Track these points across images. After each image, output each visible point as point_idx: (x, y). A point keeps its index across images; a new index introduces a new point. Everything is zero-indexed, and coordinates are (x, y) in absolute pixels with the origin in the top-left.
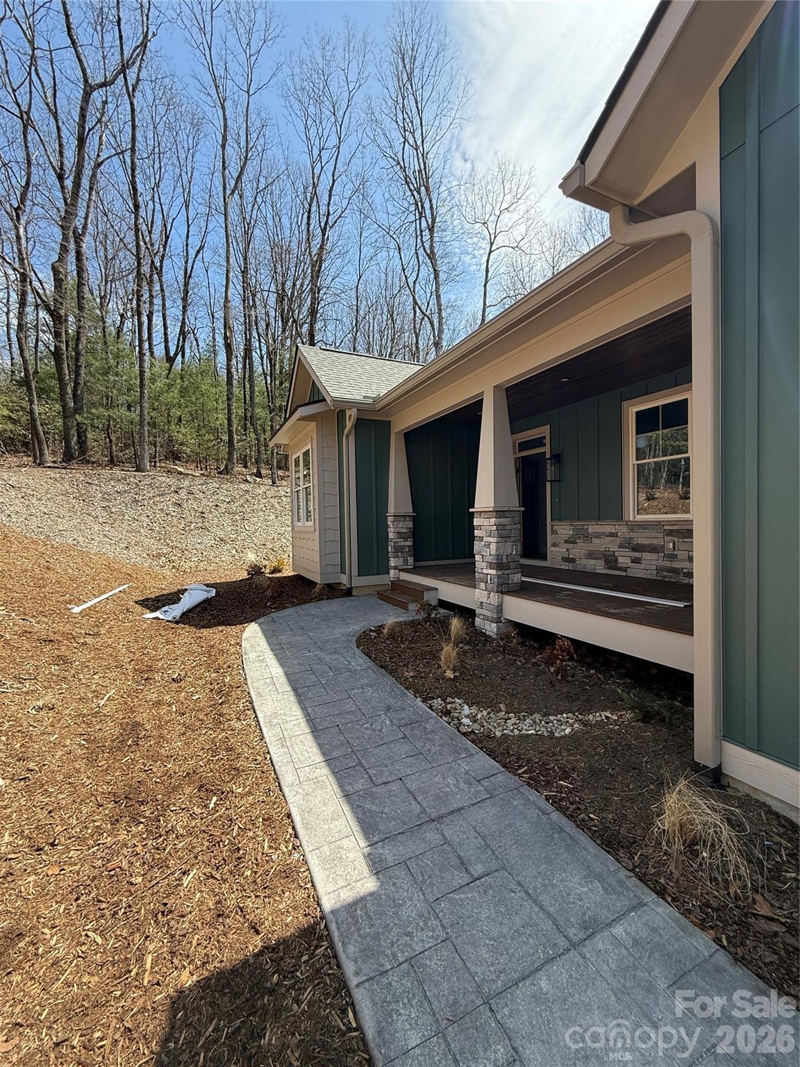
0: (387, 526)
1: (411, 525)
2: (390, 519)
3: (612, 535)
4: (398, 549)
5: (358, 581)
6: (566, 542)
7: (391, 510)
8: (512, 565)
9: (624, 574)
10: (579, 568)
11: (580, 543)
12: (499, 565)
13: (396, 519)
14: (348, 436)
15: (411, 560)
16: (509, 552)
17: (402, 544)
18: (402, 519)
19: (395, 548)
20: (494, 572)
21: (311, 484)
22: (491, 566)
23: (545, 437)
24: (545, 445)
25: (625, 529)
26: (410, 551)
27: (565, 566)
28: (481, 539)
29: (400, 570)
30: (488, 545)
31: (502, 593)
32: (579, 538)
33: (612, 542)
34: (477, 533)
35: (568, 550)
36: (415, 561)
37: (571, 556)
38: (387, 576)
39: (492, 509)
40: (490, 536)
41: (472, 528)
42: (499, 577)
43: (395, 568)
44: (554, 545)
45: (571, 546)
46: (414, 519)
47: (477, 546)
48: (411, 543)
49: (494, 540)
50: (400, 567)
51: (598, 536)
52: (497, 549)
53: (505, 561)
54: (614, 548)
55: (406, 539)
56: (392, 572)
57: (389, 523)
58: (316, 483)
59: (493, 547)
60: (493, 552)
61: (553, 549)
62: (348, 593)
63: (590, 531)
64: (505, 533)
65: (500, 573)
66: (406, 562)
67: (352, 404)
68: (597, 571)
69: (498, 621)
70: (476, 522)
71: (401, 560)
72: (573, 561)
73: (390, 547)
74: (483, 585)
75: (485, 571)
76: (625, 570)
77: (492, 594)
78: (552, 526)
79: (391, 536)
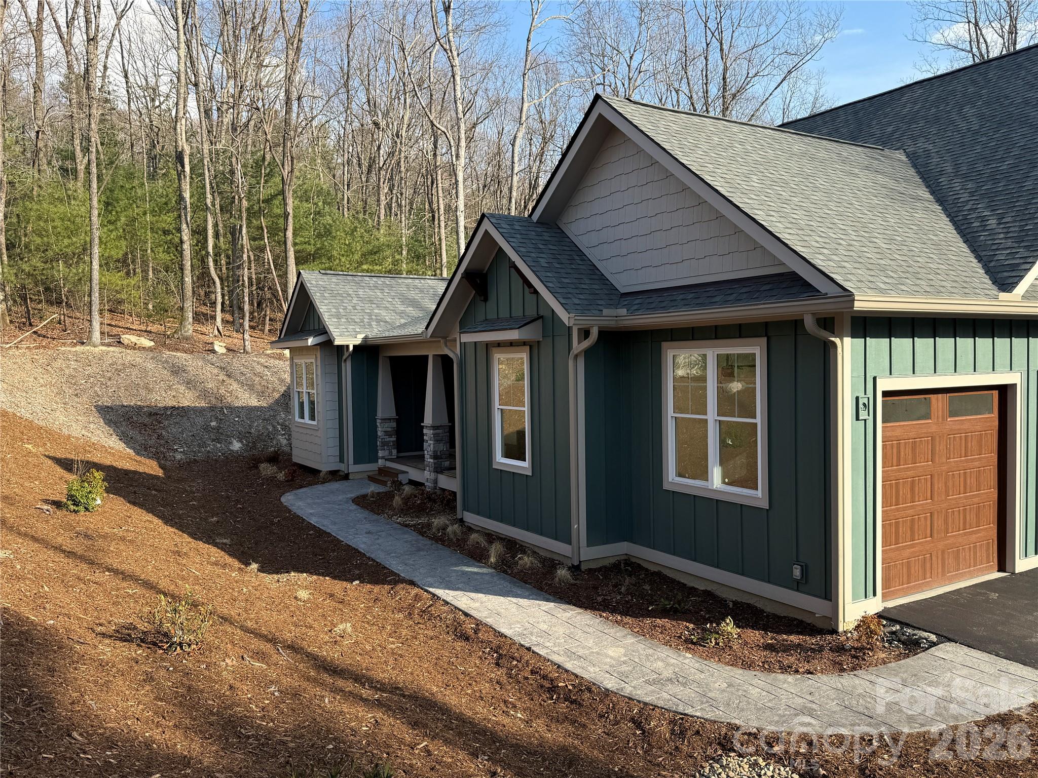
0: (376, 427)
1: (394, 425)
2: (379, 421)
4: (384, 444)
5: (353, 468)
7: (380, 414)
8: (443, 456)
12: (435, 457)
13: (383, 421)
14: (345, 360)
15: (394, 452)
16: (442, 449)
17: (388, 440)
18: (388, 421)
19: (382, 443)
20: (432, 461)
21: (315, 392)
22: (431, 457)
26: (394, 445)
28: (427, 441)
29: (386, 460)
30: (429, 446)
31: (437, 472)
34: (425, 438)
36: (398, 452)
38: (376, 464)
39: (431, 425)
40: (430, 440)
41: (423, 435)
42: (435, 464)
43: (383, 458)
46: (398, 421)
47: (425, 445)
48: (395, 439)
49: (432, 442)
50: (387, 458)
52: (434, 447)
53: (439, 454)
55: (390, 436)
56: (380, 461)
57: (378, 424)
58: (320, 392)
59: (432, 446)
60: (433, 449)
62: (346, 477)
64: (439, 439)
65: (437, 461)
66: (391, 453)
67: (349, 341)
69: (435, 488)
70: (425, 431)
71: (387, 452)
73: (378, 443)
74: (427, 469)
75: (428, 460)
77: (432, 473)
79: (379, 434)
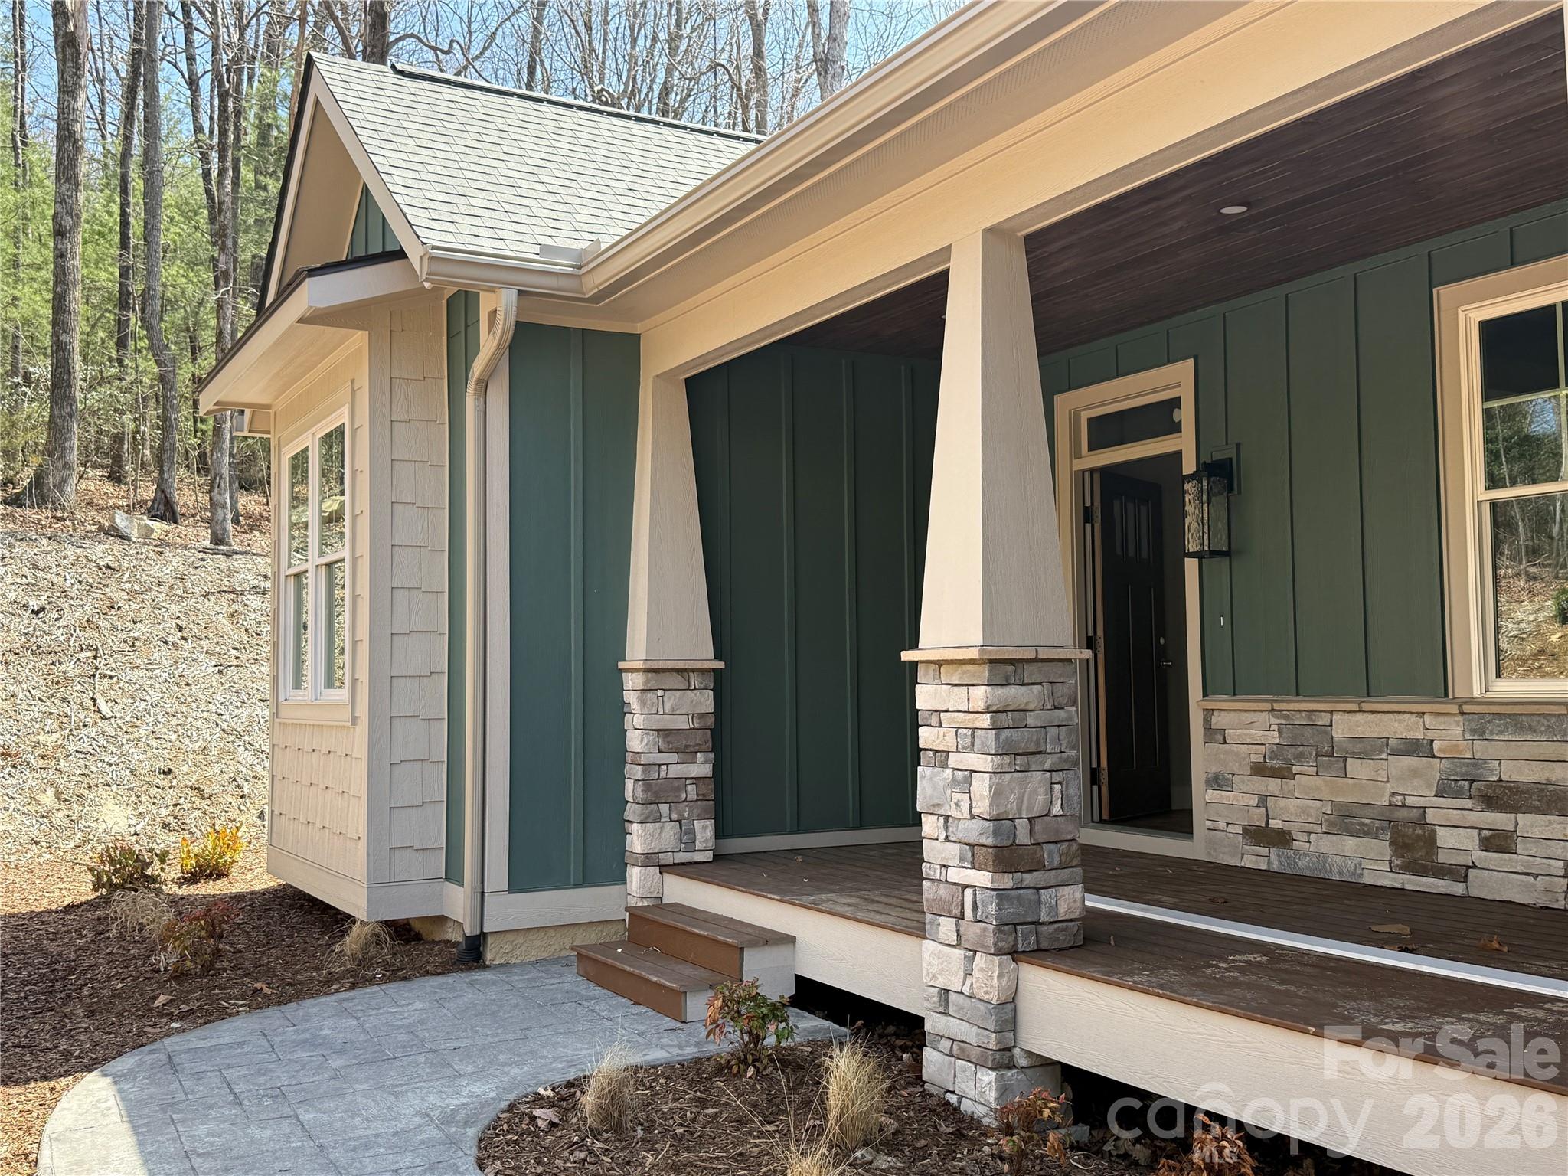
0: (622, 708)
1: (705, 701)
2: (632, 682)
3: (1413, 748)
4: (659, 792)
5: (509, 912)
6: (1259, 770)
7: (638, 648)
8: (1050, 854)
9: (1458, 889)
10: (1304, 866)
11: (1306, 780)
12: (1004, 855)
13: (654, 681)
14: (483, 385)
15: (704, 831)
16: (1038, 809)
17: (676, 771)
18: (676, 681)
19: (647, 785)
20: (983, 878)
21: (346, 553)
22: (974, 855)
23: (1176, 402)
24: (1176, 428)
25: (1456, 728)
26: (702, 797)
27: (1255, 858)
28: (942, 757)
29: (664, 868)
30: (964, 781)
31: (1015, 954)
32: (1300, 757)
33: (1415, 773)
34: (926, 736)
35: (1263, 800)
36: (720, 834)
37: (1273, 823)
38: (614, 890)
39: (974, 654)
40: (970, 749)
41: (910, 719)
42: (1002, 894)
43: (649, 859)
44: (1217, 781)
45: (1273, 785)
46: (720, 683)
47: (929, 783)
48: (706, 770)
49: (985, 763)
50: (667, 859)
51: (1368, 749)
52: (997, 794)
53: (1023, 838)
54: (1421, 794)
55: (687, 754)
56: (635, 874)
57: (630, 697)
58: (364, 549)
59: (982, 786)
60: (983, 807)
61: (1211, 795)
62: (469, 955)
63: (1338, 732)
64: (1023, 738)
65: (1008, 881)
66: (687, 837)
67: (500, 271)
68: (1368, 879)
69: (1002, 1059)
70: (925, 697)
71: (670, 831)
72: (1280, 839)
73: (629, 785)
74: (947, 927)
75: (954, 875)
76: (1460, 873)
77: (980, 960)
78: (1208, 713)
79: (635, 741)
